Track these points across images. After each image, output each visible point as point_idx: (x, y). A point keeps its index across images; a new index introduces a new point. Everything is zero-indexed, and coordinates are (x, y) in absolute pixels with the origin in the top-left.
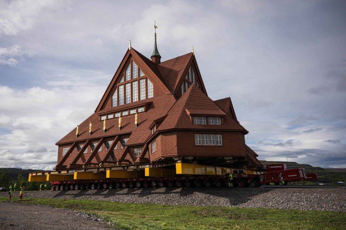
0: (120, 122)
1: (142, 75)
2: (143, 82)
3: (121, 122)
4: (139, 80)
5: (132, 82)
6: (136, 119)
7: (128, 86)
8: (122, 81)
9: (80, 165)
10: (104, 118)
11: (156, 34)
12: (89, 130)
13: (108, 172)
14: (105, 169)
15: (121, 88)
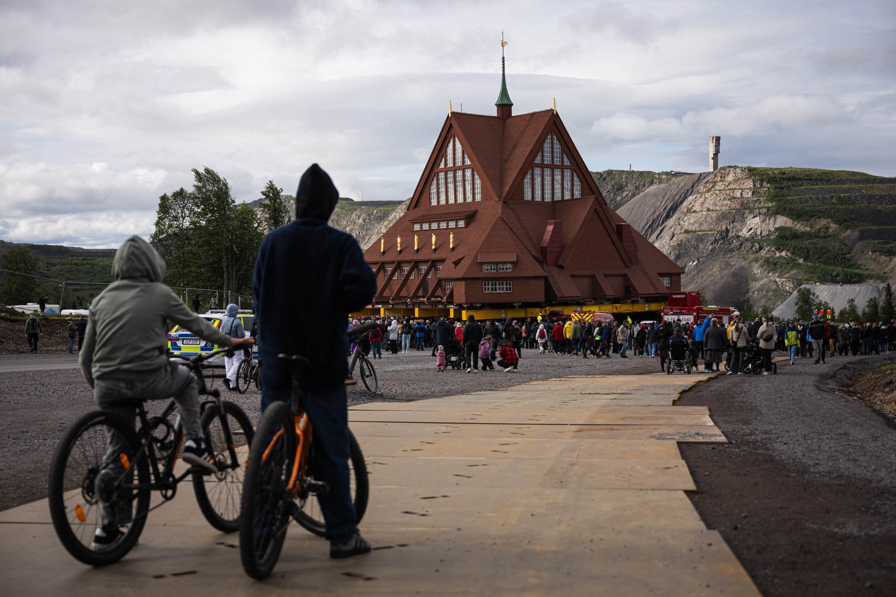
0: (433, 242)
1: (468, 162)
2: (468, 173)
3: (435, 242)
4: (463, 168)
5: (455, 170)
6: (451, 240)
7: (450, 175)
8: (442, 166)
9: (387, 297)
10: (417, 227)
11: (503, 58)
12: (397, 247)
13: (417, 310)
14: (414, 307)
15: (442, 175)
